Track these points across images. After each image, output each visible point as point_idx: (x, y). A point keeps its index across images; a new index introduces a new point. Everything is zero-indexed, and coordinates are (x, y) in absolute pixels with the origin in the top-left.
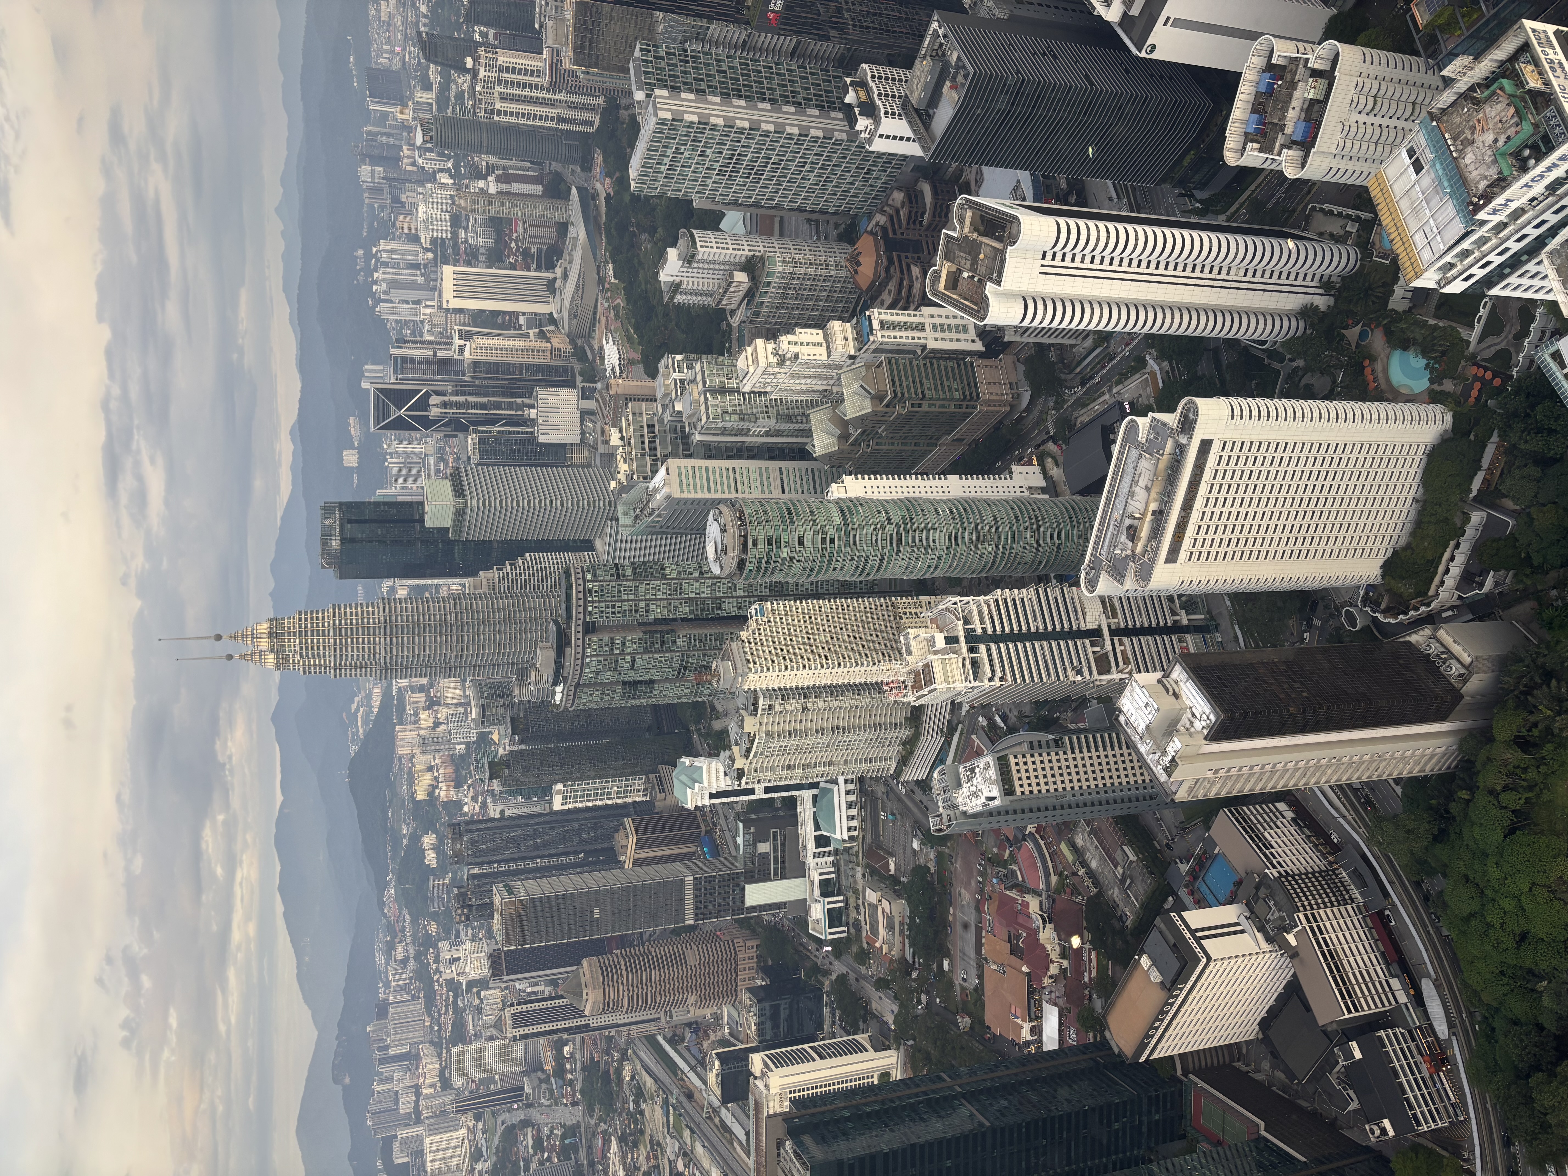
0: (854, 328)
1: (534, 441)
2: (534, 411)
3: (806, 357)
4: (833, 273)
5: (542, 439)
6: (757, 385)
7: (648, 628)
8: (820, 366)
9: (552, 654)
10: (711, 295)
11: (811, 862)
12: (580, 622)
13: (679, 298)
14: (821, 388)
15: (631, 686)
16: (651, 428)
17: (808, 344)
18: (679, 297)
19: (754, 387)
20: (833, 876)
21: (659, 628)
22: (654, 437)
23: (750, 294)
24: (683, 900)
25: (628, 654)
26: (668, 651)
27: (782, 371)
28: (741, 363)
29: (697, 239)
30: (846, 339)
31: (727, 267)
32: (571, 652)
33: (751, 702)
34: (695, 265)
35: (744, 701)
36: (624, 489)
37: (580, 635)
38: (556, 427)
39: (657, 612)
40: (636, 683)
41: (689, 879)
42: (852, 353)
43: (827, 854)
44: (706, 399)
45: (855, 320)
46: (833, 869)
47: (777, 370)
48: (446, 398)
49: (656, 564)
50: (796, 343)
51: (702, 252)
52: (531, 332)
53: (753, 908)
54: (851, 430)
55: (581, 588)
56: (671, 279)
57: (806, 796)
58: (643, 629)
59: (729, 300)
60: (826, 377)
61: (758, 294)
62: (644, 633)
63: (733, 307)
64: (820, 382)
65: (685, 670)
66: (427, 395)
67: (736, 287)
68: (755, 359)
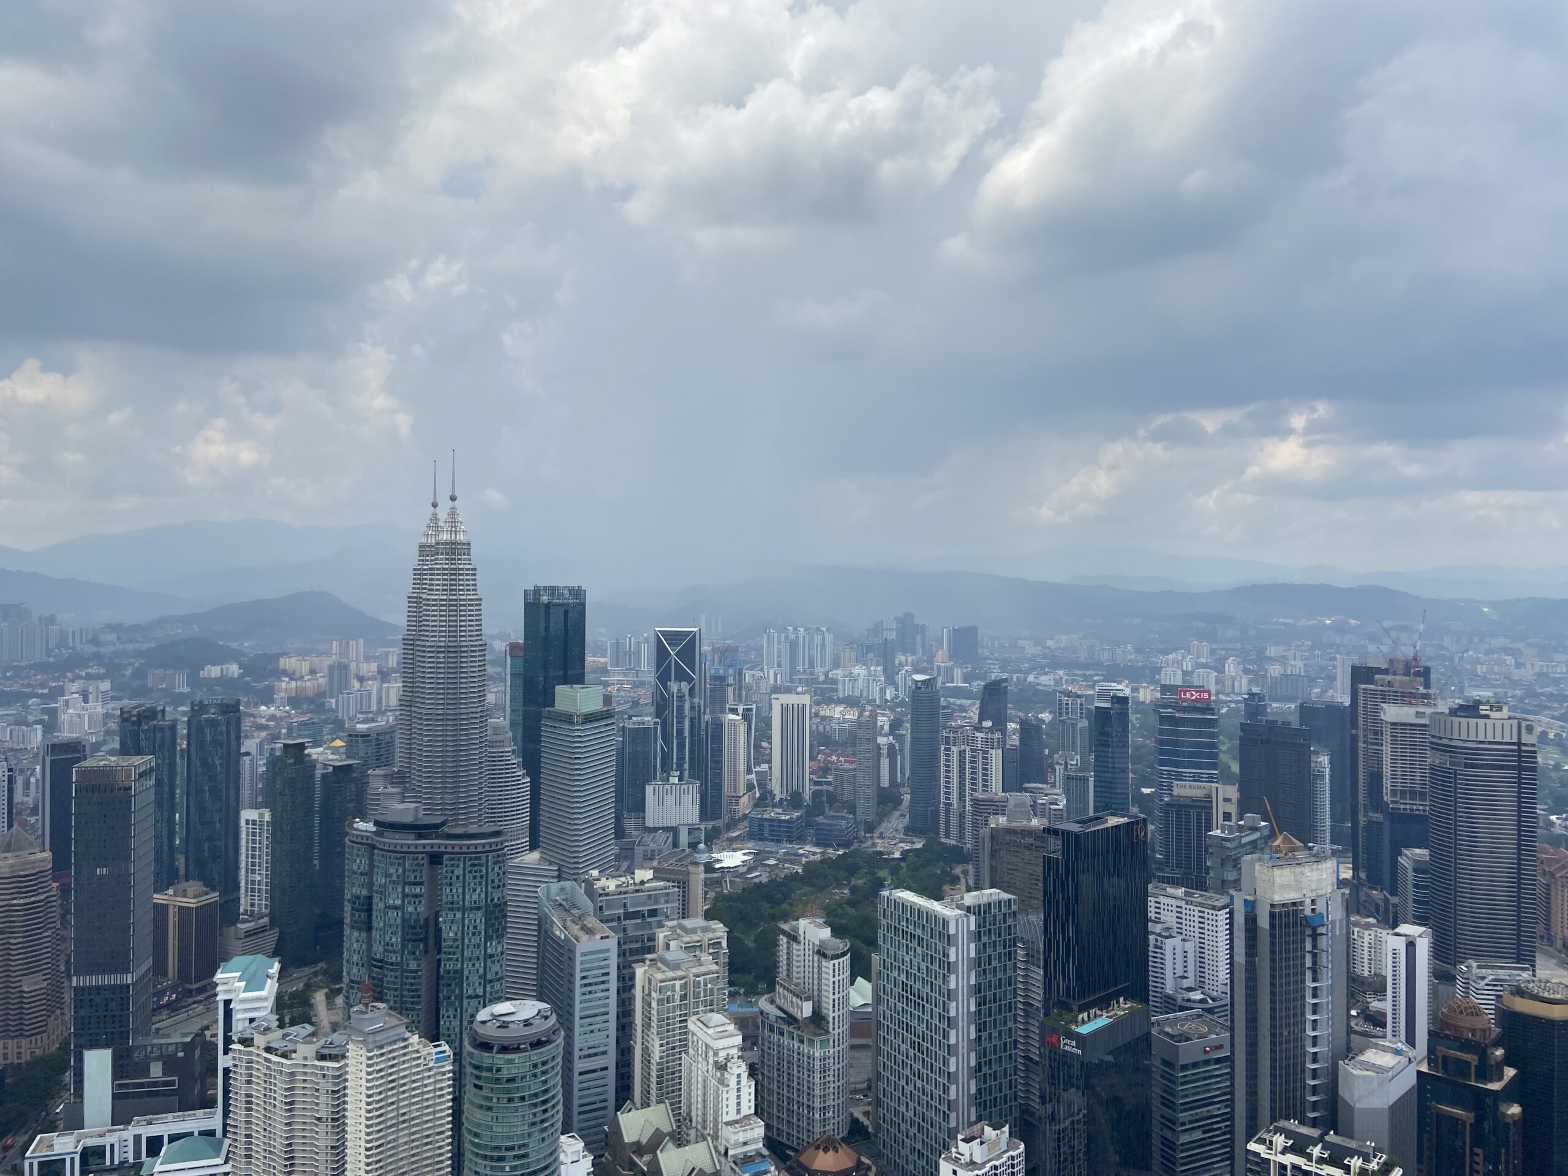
0: (759, 1154)
1: (648, 781)
2: (676, 780)
3: (725, 1096)
4: (817, 1116)
5: (649, 789)
6: (695, 1038)
7: (432, 923)
8: (716, 1112)
9: (409, 819)
10: (788, 975)
11: (131, 1132)
12: (442, 849)
13: (783, 940)
14: (693, 1114)
15: (367, 907)
16: (653, 913)
17: (739, 1097)
18: (785, 940)
19: (693, 1034)
20: (108, 1163)
21: (431, 935)
22: (643, 916)
23: (791, 1019)
24: (104, 972)
25: (403, 902)
26: (403, 947)
27: (710, 1067)
28: (717, 1018)
29: (841, 960)
30: (745, 1144)
31: (816, 993)
32: (409, 841)
33: (334, 1052)
34: (816, 959)
35: (336, 1044)
36: (589, 884)
37: (428, 849)
38: (661, 802)
39: (449, 933)
40: (369, 911)
41: (129, 979)
42: (731, 1153)
43: (137, 1154)
44: (681, 978)
45: (765, 1152)
46: (116, 1162)
47: (711, 1061)
48: (687, 697)
49: (505, 928)
50: (739, 1083)
51: (828, 965)
52: (753, 776)
53: (80, 1060)
54: (647, 1158)
55: (480, 849)
56: (801, 932)
57: (215, 1122)
58: (432, 917)
59: (784, 996)
60: (704, 1121)
61: (791, 1029)
62: (427, 920)
63: (778, 1001)
64: (700, 1113)
65: (380, 968)
66: (690, 680)
67: (797, 1005)
68: (725, 1034)
